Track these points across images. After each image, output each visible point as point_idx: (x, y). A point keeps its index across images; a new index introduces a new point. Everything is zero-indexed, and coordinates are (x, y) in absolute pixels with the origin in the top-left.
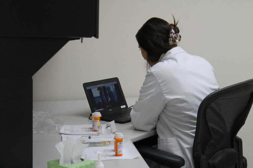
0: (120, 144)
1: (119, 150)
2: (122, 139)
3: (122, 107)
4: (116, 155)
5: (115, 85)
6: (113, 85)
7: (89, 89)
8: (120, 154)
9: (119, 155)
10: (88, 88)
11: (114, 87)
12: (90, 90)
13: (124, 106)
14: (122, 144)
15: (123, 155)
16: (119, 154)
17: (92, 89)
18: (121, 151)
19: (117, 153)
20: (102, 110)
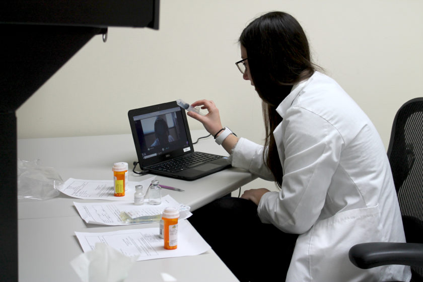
0: (173, 227)
1: (171, 238)
2: (177, 219)
3: (185, 150)
4: (167, 247)
5: (177, 113)
6: (175, 113)
7: (137, 121)
8: (174, 245)
9: (171, 248)
10: (136, 119)
11: (176, 117)
12: (139, 122)
13: (189, 149)
14: (176, 228)
15: (178, 247)
16: (171, 245)
17: (142, 121)
18: (176, 240)
19: (168, 244)
20: (155, 156)
